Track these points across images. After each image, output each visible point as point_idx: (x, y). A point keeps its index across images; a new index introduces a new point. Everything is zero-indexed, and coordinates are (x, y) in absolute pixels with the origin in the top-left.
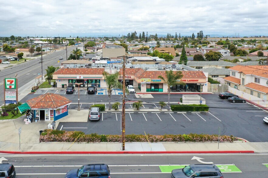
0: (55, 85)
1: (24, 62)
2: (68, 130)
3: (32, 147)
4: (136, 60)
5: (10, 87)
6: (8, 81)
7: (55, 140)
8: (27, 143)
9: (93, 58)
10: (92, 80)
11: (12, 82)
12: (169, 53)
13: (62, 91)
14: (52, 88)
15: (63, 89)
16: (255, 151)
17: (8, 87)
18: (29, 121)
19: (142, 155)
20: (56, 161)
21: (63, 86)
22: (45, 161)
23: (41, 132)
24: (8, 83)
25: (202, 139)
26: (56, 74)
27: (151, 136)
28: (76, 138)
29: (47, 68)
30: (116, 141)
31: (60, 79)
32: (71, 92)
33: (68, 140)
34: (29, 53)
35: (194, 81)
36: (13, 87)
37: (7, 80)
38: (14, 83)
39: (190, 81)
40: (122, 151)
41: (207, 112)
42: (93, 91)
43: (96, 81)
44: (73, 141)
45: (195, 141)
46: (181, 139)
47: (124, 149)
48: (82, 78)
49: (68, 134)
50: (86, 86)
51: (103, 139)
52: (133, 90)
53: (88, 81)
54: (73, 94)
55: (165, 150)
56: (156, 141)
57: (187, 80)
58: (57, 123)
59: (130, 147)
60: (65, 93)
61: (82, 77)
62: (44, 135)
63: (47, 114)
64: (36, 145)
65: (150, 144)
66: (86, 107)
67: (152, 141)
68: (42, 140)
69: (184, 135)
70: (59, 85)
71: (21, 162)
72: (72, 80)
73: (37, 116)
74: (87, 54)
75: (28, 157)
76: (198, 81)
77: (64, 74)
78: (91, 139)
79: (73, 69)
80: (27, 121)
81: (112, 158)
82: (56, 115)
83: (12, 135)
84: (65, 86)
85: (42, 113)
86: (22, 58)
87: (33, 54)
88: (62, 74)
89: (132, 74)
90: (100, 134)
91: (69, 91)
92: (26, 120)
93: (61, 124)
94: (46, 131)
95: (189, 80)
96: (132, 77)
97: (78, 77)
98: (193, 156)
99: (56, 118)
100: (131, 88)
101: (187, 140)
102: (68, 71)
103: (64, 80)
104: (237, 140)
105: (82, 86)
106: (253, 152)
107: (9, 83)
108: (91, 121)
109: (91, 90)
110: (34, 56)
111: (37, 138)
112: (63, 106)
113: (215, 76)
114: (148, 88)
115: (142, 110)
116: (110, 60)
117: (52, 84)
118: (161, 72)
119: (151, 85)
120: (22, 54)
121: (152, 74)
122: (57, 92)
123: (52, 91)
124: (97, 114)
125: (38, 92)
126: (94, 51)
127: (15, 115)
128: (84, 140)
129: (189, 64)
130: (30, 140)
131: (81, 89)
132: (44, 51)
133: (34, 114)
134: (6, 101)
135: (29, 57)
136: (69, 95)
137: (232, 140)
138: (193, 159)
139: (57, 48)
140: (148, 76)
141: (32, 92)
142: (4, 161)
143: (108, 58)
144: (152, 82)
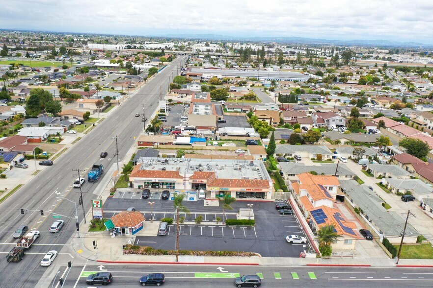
0: (132, 186)
1: (92, 129)
2: (143, 245)
3: (118, 258)
4: (226, 134)
5: (97, 206)
6: (95, 202)
7: (133, 253)
8: (115, 254)
9: (176, 127)
10: (167, 183)
11: (99, 202)
12: (271, 118)
13: (138, 193)
14: (129, 189)
15: (139, 190)
16: (260, 263)
17: (95, 206)
18: (114, 235)
19: (188, 265)
20: (135, 269)
21: (139, 187)
22: (127, 268)
23: (124, 246)
24: (94, 203)
25: (230, 254)
26: (134, 176)
28: (147, 252)
29: (123, 166)
30: (174, 254)
31: (136, 181)
33: (142, 254)
34: (95, 107)
35: (259, 190)
36: (99, 206)
37: (94, 201)
38: (99, 203)
39: (254, 190)
40: (175, 262)
41: (253, 226)
42: (166, 197)
43: (171, 184)
44: (146, 254)
45: (225, 255)
46: (217, 254)
47: (177, 261)
48: (157, 181)
49: (142, 249)
50: (161, 187)
51: (166, 253)
52: (203, 196)
53: (163, 183)
54: (149, 199)
55: (203, 262)
56: (200, 255)
57: (252, 189)
58: (135, 236)
59: (183, 259)
60: (141, 198)
61: (157, 180)
62: (126, 249)
63: (127, 230)
64: (121, 256)
65: (196, 257)
66: (158, 218)
67: (198, 255)
68: (125, 253)
69: (219, 252)
70: (136, 186)
71: (113, 269)
72: (148, 183)
73: (119, 231)
74: (171, 107)
75: (118, 265)
77: (140, 177)
78: (159, 253)
79: (149, 172)
80: (112, 235)
81: (169, 267)
82: (134, 230)
83: (104, 248)
84: (141, 187)
85: (123, 231)
86: (88, 118)
87: (102, 108)
88: (138, 177)
89: (205, 178)
90: (164, 250)
91: (145, 196)
92: (111, 233)
93: (138, 237)
94: (127, 245)
96: (205, 181)
97: (153, 180)
98: (218, 267)
99: (134, 233)
100: (202, 194)
101: (220, 255)
102: (145, 173)
103: (140, 181)
104: (253, 255)
105: (157, 187)
106: (258, 264)
107: (96, 203)
108: (160, 236)
109: (165, 195)
110: (103, 111)
111: (121, 251)
112: (139, 224)
113: (291, 175)
114: (218, 194)
115: (202, 223)
116: (196, 130)
117: (129, 184)
118: (230, 180)
119: (220, 192)
120: (88, 114)
121: (222, 182)
122: (134, 196)
123: (129, 193)
124: (164, 230)
125: (116, 196)
126: (182, 97)
127: (102, 228)
128: (153, 254)
129: (278, 150)
130: (117, 252)
131: (157, 190)
132: (114, 98)
133: (117, 230)
134: (94, 217)
135: (97, 113)
136: (145, 199)
137: (250, 255)
138: (218, 269)
139: (132, 87)
140: (217, 185)
141: (111, 194)
142: (103, 268)
143: (194, 127)
144: (220, 190)
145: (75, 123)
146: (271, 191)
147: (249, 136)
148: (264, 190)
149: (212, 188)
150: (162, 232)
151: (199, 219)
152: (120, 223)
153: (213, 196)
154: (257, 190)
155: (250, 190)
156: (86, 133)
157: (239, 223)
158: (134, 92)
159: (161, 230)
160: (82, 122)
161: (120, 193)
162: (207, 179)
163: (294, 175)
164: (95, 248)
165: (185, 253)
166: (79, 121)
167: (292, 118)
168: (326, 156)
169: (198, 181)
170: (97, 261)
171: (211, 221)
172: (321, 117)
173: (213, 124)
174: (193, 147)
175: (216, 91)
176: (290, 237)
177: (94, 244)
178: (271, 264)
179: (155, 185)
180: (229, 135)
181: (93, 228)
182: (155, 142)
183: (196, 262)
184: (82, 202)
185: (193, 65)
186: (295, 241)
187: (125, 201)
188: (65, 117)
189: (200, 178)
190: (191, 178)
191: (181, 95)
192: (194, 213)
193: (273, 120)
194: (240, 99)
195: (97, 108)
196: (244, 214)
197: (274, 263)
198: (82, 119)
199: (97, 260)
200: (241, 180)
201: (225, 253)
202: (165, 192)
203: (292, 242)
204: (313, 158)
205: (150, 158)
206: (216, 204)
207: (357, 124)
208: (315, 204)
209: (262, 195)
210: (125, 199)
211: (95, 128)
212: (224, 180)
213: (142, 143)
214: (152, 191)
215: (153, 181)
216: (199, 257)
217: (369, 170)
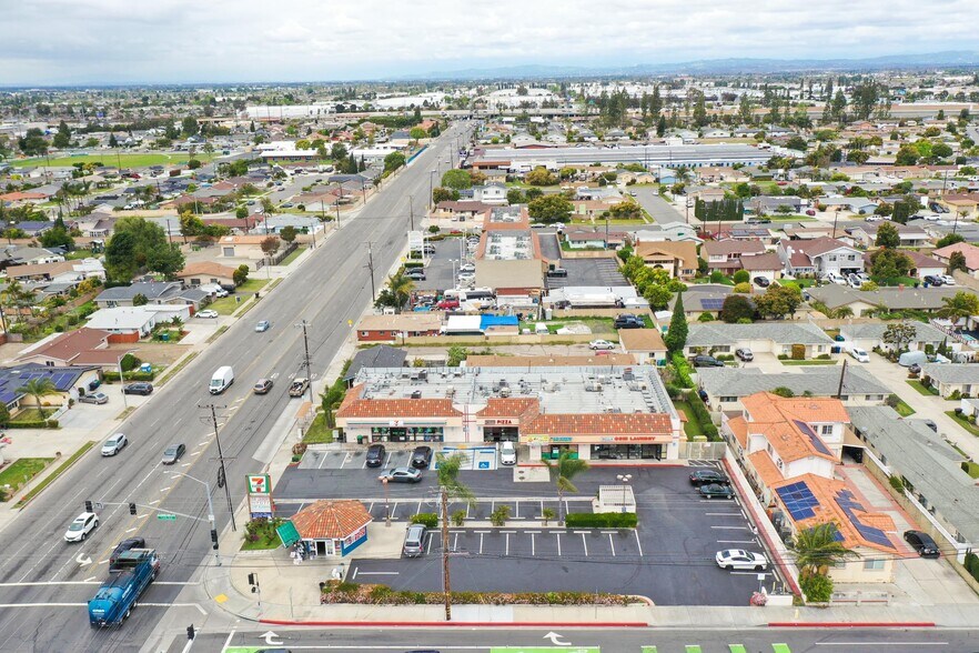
0: (342, 438)
1: (252, 305)
2: (367, 580)
3: (309, 612)
4: (568, 303)
5: (259, 490)
6: (254, 480)
7: (344, 601)
8: (301, 604)
9: (446, 293)
10: (424, 429)
11: (262, 480)
12: (677, 260)
13: (358, 454)
14: (336, 446)
15: (359, 448)
16: (649, 624)
17: (254, 489)
18: (300, 558)
19: (474, 628)
20: (348, 639)
21: (360, 441)
22: (331, 638)
23: (322, 585)
24: (252, 483)
25: (577, 600)
27: (496, 596)
28: (376, 597)
30: (440, 603)
31: (353, 426)
32: (377, 463)
33: (365, 602)
34: (260, 254)
35: (645, 438)
36: (263, 489)
37: (251, 478)
38: (264, 483)
39: (635, 438)
40: (444, 620)
41: (632, 529)
42: (423, 462)
43: (434, 430)
44: (374, 603)
45: (565, 604)
46: (544, 601)
47: (448, 618)
48: (401, 425)
49: (365, 590)
50: (412, 438)
51: (420, 600)
52: (510, 458)
53: (415, 430)
54: (382, 467)
55: (511, 621)
56: (503, 604)
57: (629, 437)
58: (347, 560)
59: (461, 613)
60: (364, 466)
61: (401, 422)
62: (326, 591)
63: (330, 545)
64: (315, 609)
65: (494, 608)
66: (404, 514)
67: (498, 603)
68: (324, 601)
69: (550, 594)
70: (352, 437)
71: (297, 640)
72: (380, 429)
73: (312, 549)
74: (436, 245)
75: (307, 632)
76: (653, 438)
78: (405, 598)
79: (382, 402)
81: (428, 633)
82: (346, 546)
83: (276, 589)
84: (364, 441)
85: (321, 546)
86: (245, 280)
87: (275, 256)
88: (357, 416)
89: (514, 415)
90: (416, 591)
91: (373, 462)
92: (293, 554)
93: (355, 563)
95: (633, 437)
96: (515, 422)
97: (392, 422)
98: (548, 632)
99: (345, 552)
100: (508, 452)
101: (552, 602)
102: (371, 407)
103: (362, 426)
104: (636, 601)
105: (403, 438)
106: (645, 625)
107: (255, 483)
108: (406, 557)
109: (420, 458)
110: (278, 262)
111: (317, 595)
112: (358, 531)
113: (728, 399)
114: (547, 450)
115: (508, 525)
116: (494, 297)
117: (336, 434)
118: (576, 416)
119: (552, 447)
120: (244, 270)
121: (556, 423)
122: (347, 462)
123: (337, 454)
124: (417, 544)
125: (306, 462)
126: (462, 219)
127: (272, 541)
128: (391, 602)
129: (694, 339)
130: (306, 599)
131: (401, 447)
132: (305, 230)
133: (306, 545)
134: (252, 514)
135: (264, 268)
136: (373, 470)
137: (626, 602)
138: (546, 636)
139: (345, 203)
140: (543, 430)
141: (294, 460)
142: (273, 639)
143: (490, 290)
144: (552, 442)
145: (214, 294)
146: (676, 441)
147: (623, 306)
148: (659, 439)
149: (532, 436)
150: (412, 549)
151: (502, 514)
152: (311, 528)
153: (536, 456)
154: (642, 439)
155: (626, 439)
156: (238, 316)
157: (598, 522)
158: (350, 214)
159: (409, 544)
160: (231, 290)
161: (316, 455)
162: (518, 416)
164: (254, 590)
165: (467, 599)
166: (225, 288)
167: (730, 256)
168: (815, 348)
169: (498, 421)
170: (261, 621)
171: (530, 518)
172: (801, 251)
173: (537, 280)
174: (487, 338)
175: (542, 202)
176: (726, 555)
177: (251, 581)
178: (679, 623)
179: (396, 434)
180: (573, 307)
181: (251, 540)
182: (398, 331)
183: (493, 621)
184: (224, 480)
185: (489, 141)
186: (738, 564)
187: (328, 474)
188: (193, 281)
189: (503, 415)
190: (480, 414)
191: (459, 215)
192: (489, 499)
193: (680, 264)
194: (602, 218)
195: (265, 257)
196: (611, 500)
197: (687, 621)
198: (230, 282)
199: (259, 618)
200: (602, 416)
201: (563, 598)
202: (419, 451)
203: (730, 568)
204: (781, 354)
205: (384, 370)
206: (543, 475)
207: (894, 263)
208: (787, 470)
209: (656, 450)
210: (326, 470)
211: (261, 303)
212: (560, 416)
213: (367, 334)
214: (391, 448)
215: (392, 424)
216: (500, 608)
217: (928, 378)
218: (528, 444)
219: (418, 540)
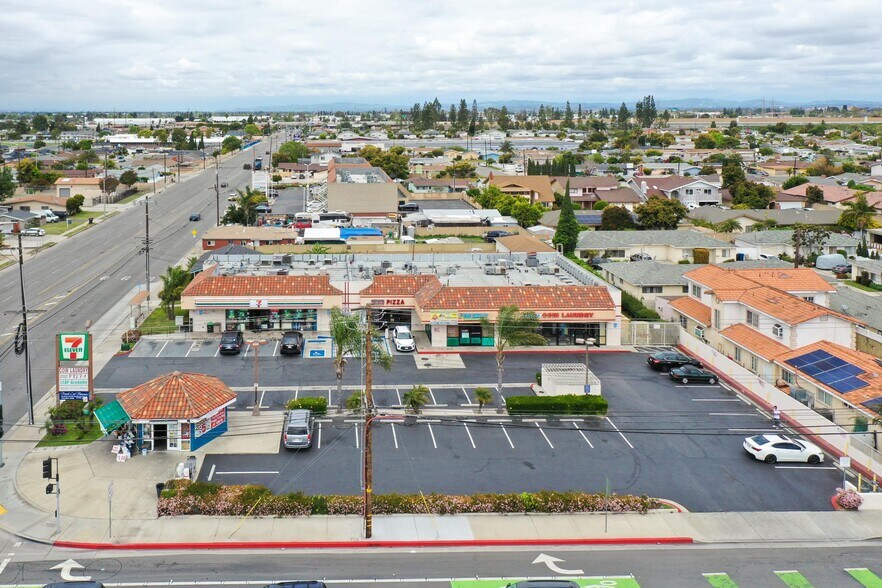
0: (187, 327)
1: (85, 229)
2: (231, 480)
3: (138, 529)
4: (430, 222)
5: (73, 356)
6: (68, 341)
7: (195, 511)
8: (126, 518)
9: (297, 215)
10: (293, 312)
11: (79, 341)
12: (532, 193)
13: (208, 343)
14: (179, 336)
15: (210, 337)
16: (696, 537)
17: (67, 355)
18: (126, 453)
19: (413, 551)
21: (210, 328)
23: (160, 487)
24: (66, 346)
25: (567, 505)
26: (192, 294)
27: (441, 498)
28: (249, 504)
30: (351, 511)
31: (203, 310)
32: (234, 349)
33: (229, 512)
34: (98, 192)
35: (581, 315)
36: (80, 355)
37: (63, 337)
38: (82, 346)
39: (568, 315)
40: (360, 537)
41: (602, 417)
42: (295, 347)
43: (305, 312)
44: (244, 512)
45: (549, 510)
46: (515, 507)
47: (369, 535)
48: (264, 305)
49: (230, 494)
50: (277, 326)
51: (319, 508)
52: (408, 343)
53: (281, 312)
54: (240, 355)
55: (471, 538)
56: (452, 512)
57: (560, 313)
58: (201, 454)
59: (390, 527)
60: (217, 354)
61: (264, 302)
62: (169, 496)
63: (174, 431)
64: (148, 523)
65: (439, 519)
66: (277, 402)
67: (442, 512)
68: (163, 512)
69: (524, 495)
70: (200, 324)
71: (115, 573)
72: (236, 312)
73: (146, 438)
74: (280, 192)
75: (132, 559)
76: (591, 315)
77: (213, 294)
78: (291, 507)
79: (241, 279)
80: (121, 451)
81: (337, 559)
82: (198, 434)
83: (87, 496)
84: (216, 329)
85: (161, 431)
86: (79, 211)
87: (113, 195)
88: (209, 294)
89: (407, 293)
90: (313, 494)
91: (229, 347)
92: (116, 448)
93: (211, 459)
94: (172, 484)
95: (565, 313)
96: (409, 302)
97: (253, 302)
98: (537, 554)
99: (197, 444)
100: (403, 336)
101: (530, 508)
102: (226, 283)
103: (213, 308)
104: (658, 506)
105: (265, 326)
106: (689, 541)
107: (69, 345)
108: (287, 450)
109: (291, 343)
110: (116, 200)
111: (152, 504)
112: (215, 412)
113: (652, 289)
114: (454, 333)
115: (425, 413)
116: (349, 220)
117: (179, 321)
118: (489, 289)
119: (461, 327)
120: (79, 200)
121: (464, 296)
122: (194, 350)
123: (180, 344)
124: (303, 432)
125: (140, 350)
126: (302, 177)
127: (86, 433)
128: (271, 510)
129: (584, 242)
130: (133, 510)
131: (263, 337)
132: (145, 180)
134: (60, 394)
135: (102, 205)
136: (229, 358)
137: (644, 508)
138: (537, 560)
139: (186, 166)
140: (450, 305)
141: (123, 348)
142: (74, 571)
143: (344, 213)
144: (463, 320)
145: (43, 217)
147: (489, 224)
148: (598, 316)
149: (438, 313)
150: (297, 439)
151: (415, 402)
152: (147, 406)
153: (440, 339)
154: (576, 315)
155: (556, 315)
156: (69, 235)
158: (187, 176)
159: (292, 431)
160: (62, 217)
161: (153, 344)
162: (413, 294)
163: (659, 289)
164: (49, 489)
165: (394, 506)
166: (56, 213)
167: (584, 190)
168: (719, 253)
169: (387, 302)
170: (57, 544)
171: (454, 405)
172: (655, 187)
173: (393, 207)
174: (349, 247)
175: (381, 159)
176: (764, 442)
177: (47, 473)
178: (740, 537)
179: (258, 318)
180: (437, 225)
181: (56, 433)
182: (249, 240)
183: (440, 539)
184: (25, 345)
185: (317, 137)
186: (783, 455)
187: (167, 362)
188: (22, 208)
189: (393, 293)
190: (365, 293)
191: (298, 174)
192: (390, 387)
193: (536, 196)
195: (102, 194)
197: (751, 535)
198: (64, 210)
199: (54, 539)
200: (522, 288)
201: (546, 502)
202: (289, 334)
203: (771, 459)
204: (682, 259)
206: (455, 362)
210: (166, 358)
211: (94, 228)
212: (470, 289)
213: (213, 244)
214: (250, 338)
215: (253, 305)
216: (447, 519)
218: (432, 322)
219: (306, 425)
